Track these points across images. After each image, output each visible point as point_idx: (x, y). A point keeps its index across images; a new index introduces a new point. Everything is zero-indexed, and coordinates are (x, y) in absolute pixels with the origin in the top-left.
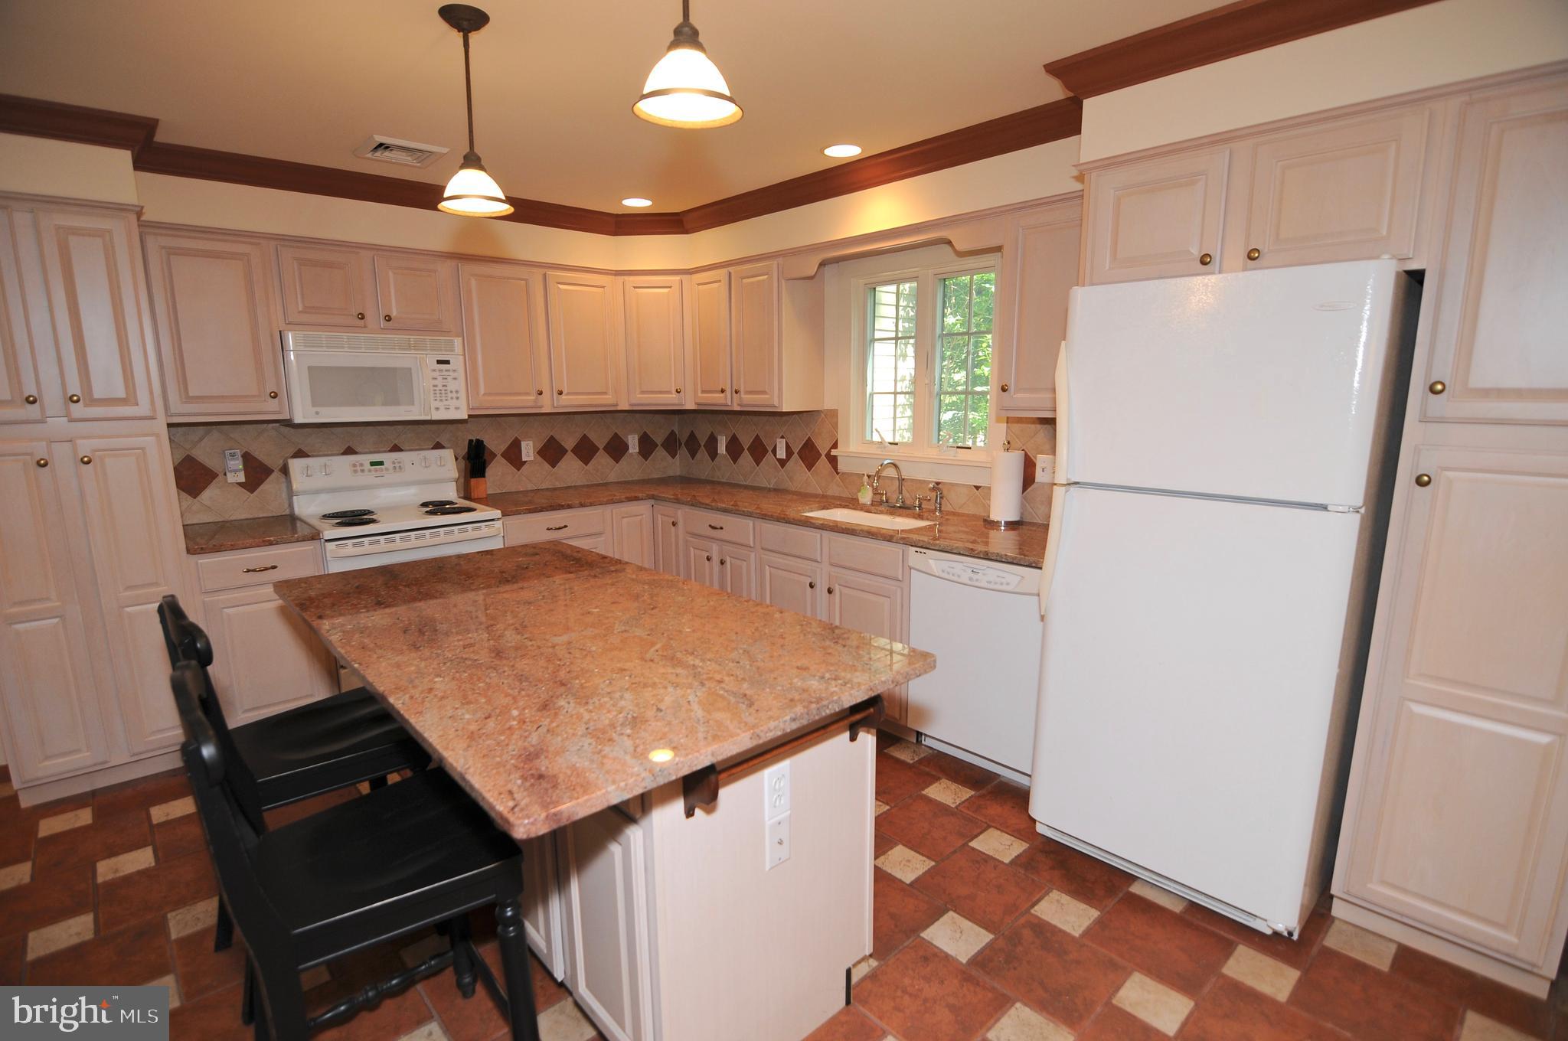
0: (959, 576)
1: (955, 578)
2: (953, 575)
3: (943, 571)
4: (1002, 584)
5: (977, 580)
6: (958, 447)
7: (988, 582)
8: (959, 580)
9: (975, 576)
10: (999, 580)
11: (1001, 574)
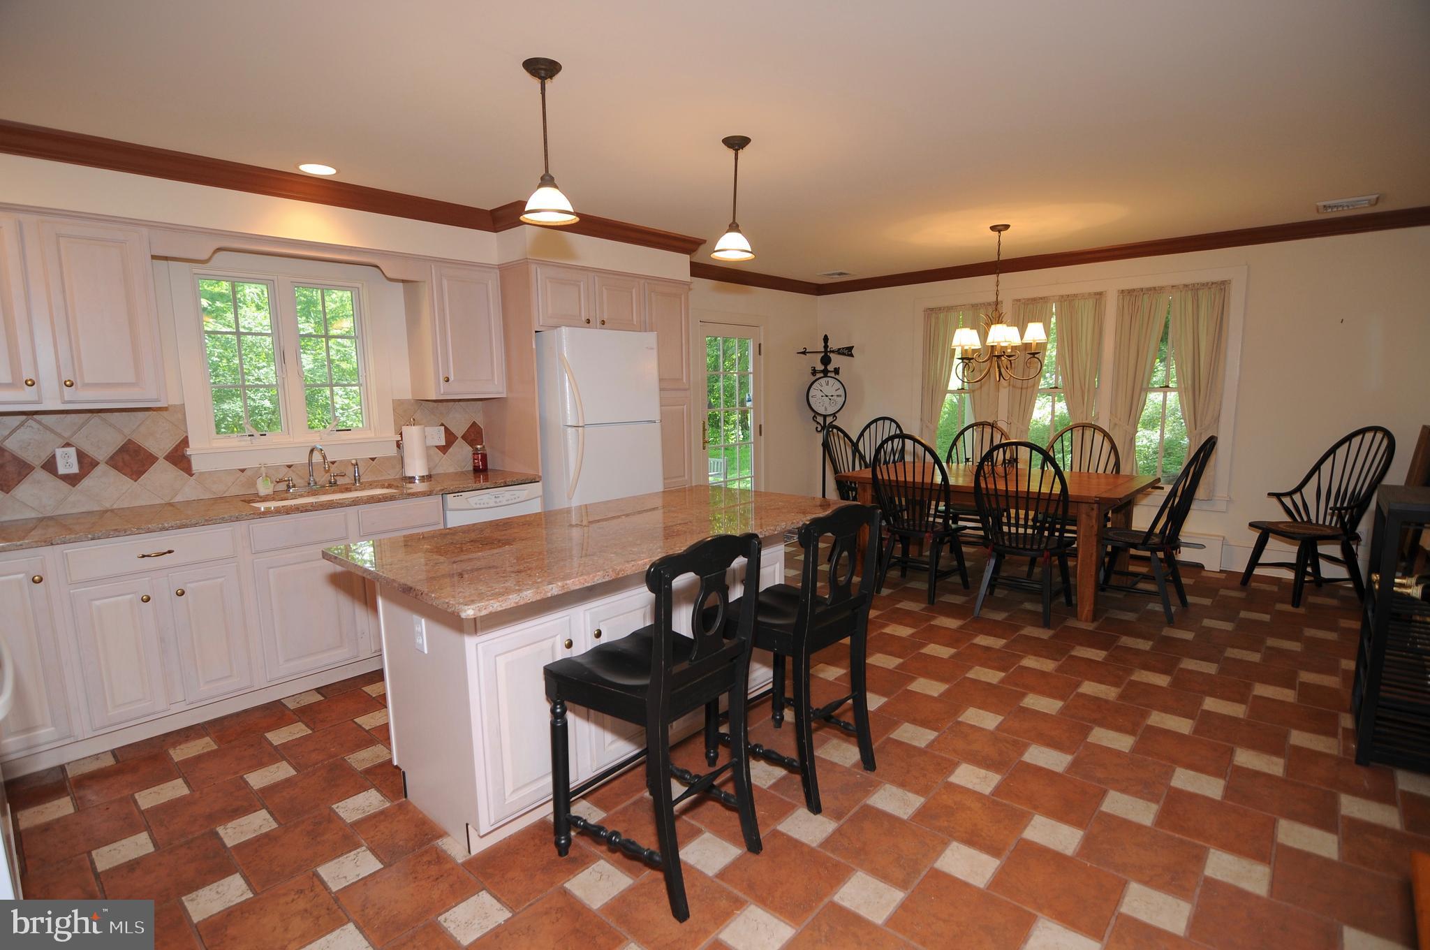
0: (488, 504)
1: (486, 506)
2: (484, 504)
3: (476, 504)
4: (515, 498)
5: (500, 502)
6: (337, 431)
7: (507, 500)
8: (489, 506)
9: (498, 500)
10: (513, 497)
11: (511, 493)
